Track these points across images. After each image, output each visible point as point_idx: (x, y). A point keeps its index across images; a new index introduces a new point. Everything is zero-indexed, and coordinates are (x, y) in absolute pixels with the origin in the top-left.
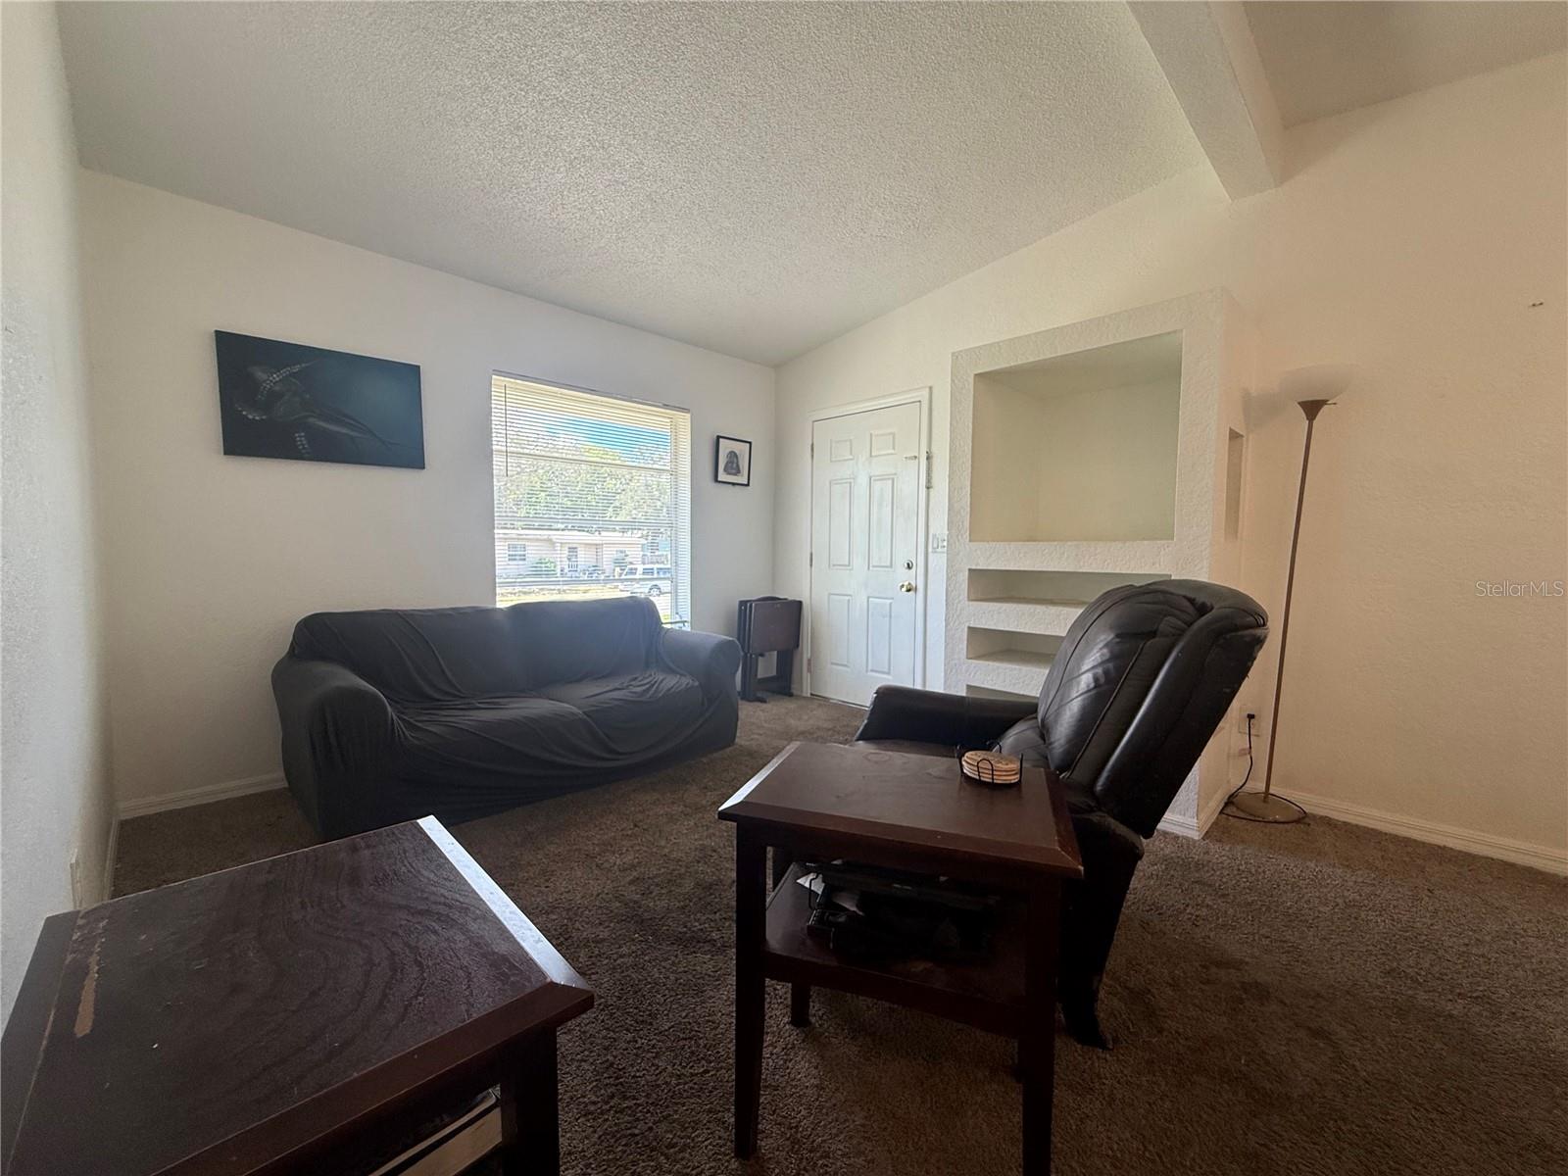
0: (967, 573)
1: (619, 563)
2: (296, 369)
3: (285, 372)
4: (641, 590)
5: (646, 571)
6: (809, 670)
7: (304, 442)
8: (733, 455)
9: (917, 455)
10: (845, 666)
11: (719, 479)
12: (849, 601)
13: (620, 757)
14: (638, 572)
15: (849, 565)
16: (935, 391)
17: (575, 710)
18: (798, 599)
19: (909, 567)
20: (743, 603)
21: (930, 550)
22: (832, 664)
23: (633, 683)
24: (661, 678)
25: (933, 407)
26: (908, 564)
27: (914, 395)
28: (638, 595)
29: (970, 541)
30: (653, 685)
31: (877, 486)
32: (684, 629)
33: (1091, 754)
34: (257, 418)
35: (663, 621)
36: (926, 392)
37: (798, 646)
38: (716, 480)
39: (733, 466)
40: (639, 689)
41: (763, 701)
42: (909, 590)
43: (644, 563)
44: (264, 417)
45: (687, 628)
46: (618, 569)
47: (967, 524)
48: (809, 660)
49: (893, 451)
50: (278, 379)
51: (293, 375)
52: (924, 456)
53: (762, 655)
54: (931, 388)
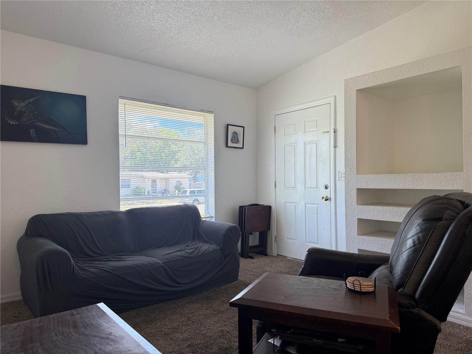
0: (356, 191)
1: (178, 188)
2: (32, 100)
3: (27, 102)
4: (189, 201)
5: (192, 192)
6: (276, 242)
7: (34, 134)
8: (235, 134)
9: (329, 131)
10: (295, 240)
11: (229, 146)
12: (295, 205)
13: (181, 285)
14: (187, 193)
15: (295, 187)
16: (337, 98)
17: (158, 261)
18: (269, 205)
19: (326, 188)
20: (241, 207)
21: (337, 179)
22: (288, 238)
23: (187, 248)
24: (201, 245)
25: (337, 106)
26: (326, 187)
27: (326, 100)
28: (189, 204)
29: (357, 174)
30: (197, 249)
31: (308, 147)
32: (211, 220)
33: (413, 279)
34: (14, 123)
35: (202, 217)
36: (332, 99)
37: (269, 229)
38: (227, 146)
39: (235, 139)
40: (190, 251)
41: (252, 258)
42: (326, 200)
43: (190, 188)
44: (17, 123)
45: (213, 220)
46: (177, 191)
47: (355, 165)
48: (276, 237)
49: (316, 129)
50: (23, 105)
51: (30, 103)
52: (332, 131)
53: (251, 234)
54: (335, 97)
